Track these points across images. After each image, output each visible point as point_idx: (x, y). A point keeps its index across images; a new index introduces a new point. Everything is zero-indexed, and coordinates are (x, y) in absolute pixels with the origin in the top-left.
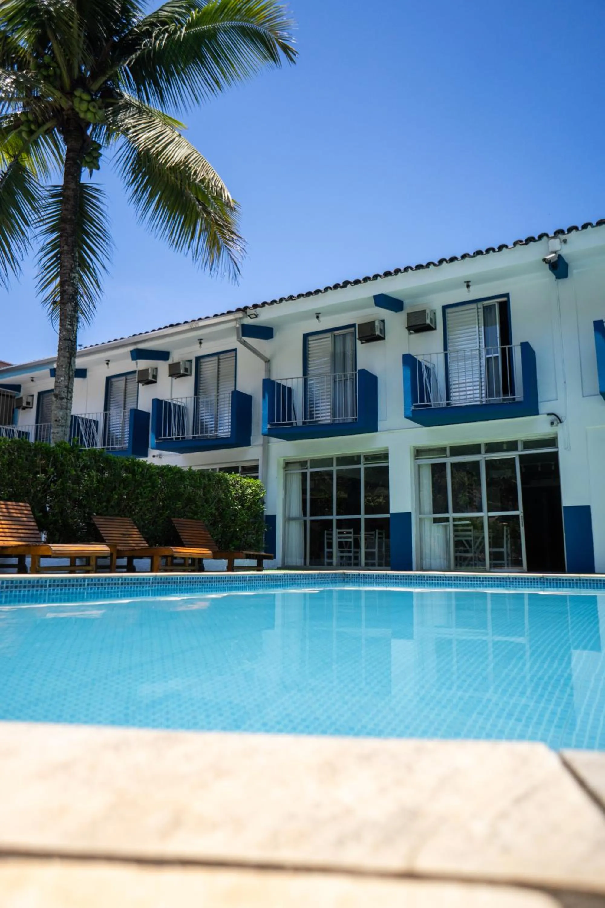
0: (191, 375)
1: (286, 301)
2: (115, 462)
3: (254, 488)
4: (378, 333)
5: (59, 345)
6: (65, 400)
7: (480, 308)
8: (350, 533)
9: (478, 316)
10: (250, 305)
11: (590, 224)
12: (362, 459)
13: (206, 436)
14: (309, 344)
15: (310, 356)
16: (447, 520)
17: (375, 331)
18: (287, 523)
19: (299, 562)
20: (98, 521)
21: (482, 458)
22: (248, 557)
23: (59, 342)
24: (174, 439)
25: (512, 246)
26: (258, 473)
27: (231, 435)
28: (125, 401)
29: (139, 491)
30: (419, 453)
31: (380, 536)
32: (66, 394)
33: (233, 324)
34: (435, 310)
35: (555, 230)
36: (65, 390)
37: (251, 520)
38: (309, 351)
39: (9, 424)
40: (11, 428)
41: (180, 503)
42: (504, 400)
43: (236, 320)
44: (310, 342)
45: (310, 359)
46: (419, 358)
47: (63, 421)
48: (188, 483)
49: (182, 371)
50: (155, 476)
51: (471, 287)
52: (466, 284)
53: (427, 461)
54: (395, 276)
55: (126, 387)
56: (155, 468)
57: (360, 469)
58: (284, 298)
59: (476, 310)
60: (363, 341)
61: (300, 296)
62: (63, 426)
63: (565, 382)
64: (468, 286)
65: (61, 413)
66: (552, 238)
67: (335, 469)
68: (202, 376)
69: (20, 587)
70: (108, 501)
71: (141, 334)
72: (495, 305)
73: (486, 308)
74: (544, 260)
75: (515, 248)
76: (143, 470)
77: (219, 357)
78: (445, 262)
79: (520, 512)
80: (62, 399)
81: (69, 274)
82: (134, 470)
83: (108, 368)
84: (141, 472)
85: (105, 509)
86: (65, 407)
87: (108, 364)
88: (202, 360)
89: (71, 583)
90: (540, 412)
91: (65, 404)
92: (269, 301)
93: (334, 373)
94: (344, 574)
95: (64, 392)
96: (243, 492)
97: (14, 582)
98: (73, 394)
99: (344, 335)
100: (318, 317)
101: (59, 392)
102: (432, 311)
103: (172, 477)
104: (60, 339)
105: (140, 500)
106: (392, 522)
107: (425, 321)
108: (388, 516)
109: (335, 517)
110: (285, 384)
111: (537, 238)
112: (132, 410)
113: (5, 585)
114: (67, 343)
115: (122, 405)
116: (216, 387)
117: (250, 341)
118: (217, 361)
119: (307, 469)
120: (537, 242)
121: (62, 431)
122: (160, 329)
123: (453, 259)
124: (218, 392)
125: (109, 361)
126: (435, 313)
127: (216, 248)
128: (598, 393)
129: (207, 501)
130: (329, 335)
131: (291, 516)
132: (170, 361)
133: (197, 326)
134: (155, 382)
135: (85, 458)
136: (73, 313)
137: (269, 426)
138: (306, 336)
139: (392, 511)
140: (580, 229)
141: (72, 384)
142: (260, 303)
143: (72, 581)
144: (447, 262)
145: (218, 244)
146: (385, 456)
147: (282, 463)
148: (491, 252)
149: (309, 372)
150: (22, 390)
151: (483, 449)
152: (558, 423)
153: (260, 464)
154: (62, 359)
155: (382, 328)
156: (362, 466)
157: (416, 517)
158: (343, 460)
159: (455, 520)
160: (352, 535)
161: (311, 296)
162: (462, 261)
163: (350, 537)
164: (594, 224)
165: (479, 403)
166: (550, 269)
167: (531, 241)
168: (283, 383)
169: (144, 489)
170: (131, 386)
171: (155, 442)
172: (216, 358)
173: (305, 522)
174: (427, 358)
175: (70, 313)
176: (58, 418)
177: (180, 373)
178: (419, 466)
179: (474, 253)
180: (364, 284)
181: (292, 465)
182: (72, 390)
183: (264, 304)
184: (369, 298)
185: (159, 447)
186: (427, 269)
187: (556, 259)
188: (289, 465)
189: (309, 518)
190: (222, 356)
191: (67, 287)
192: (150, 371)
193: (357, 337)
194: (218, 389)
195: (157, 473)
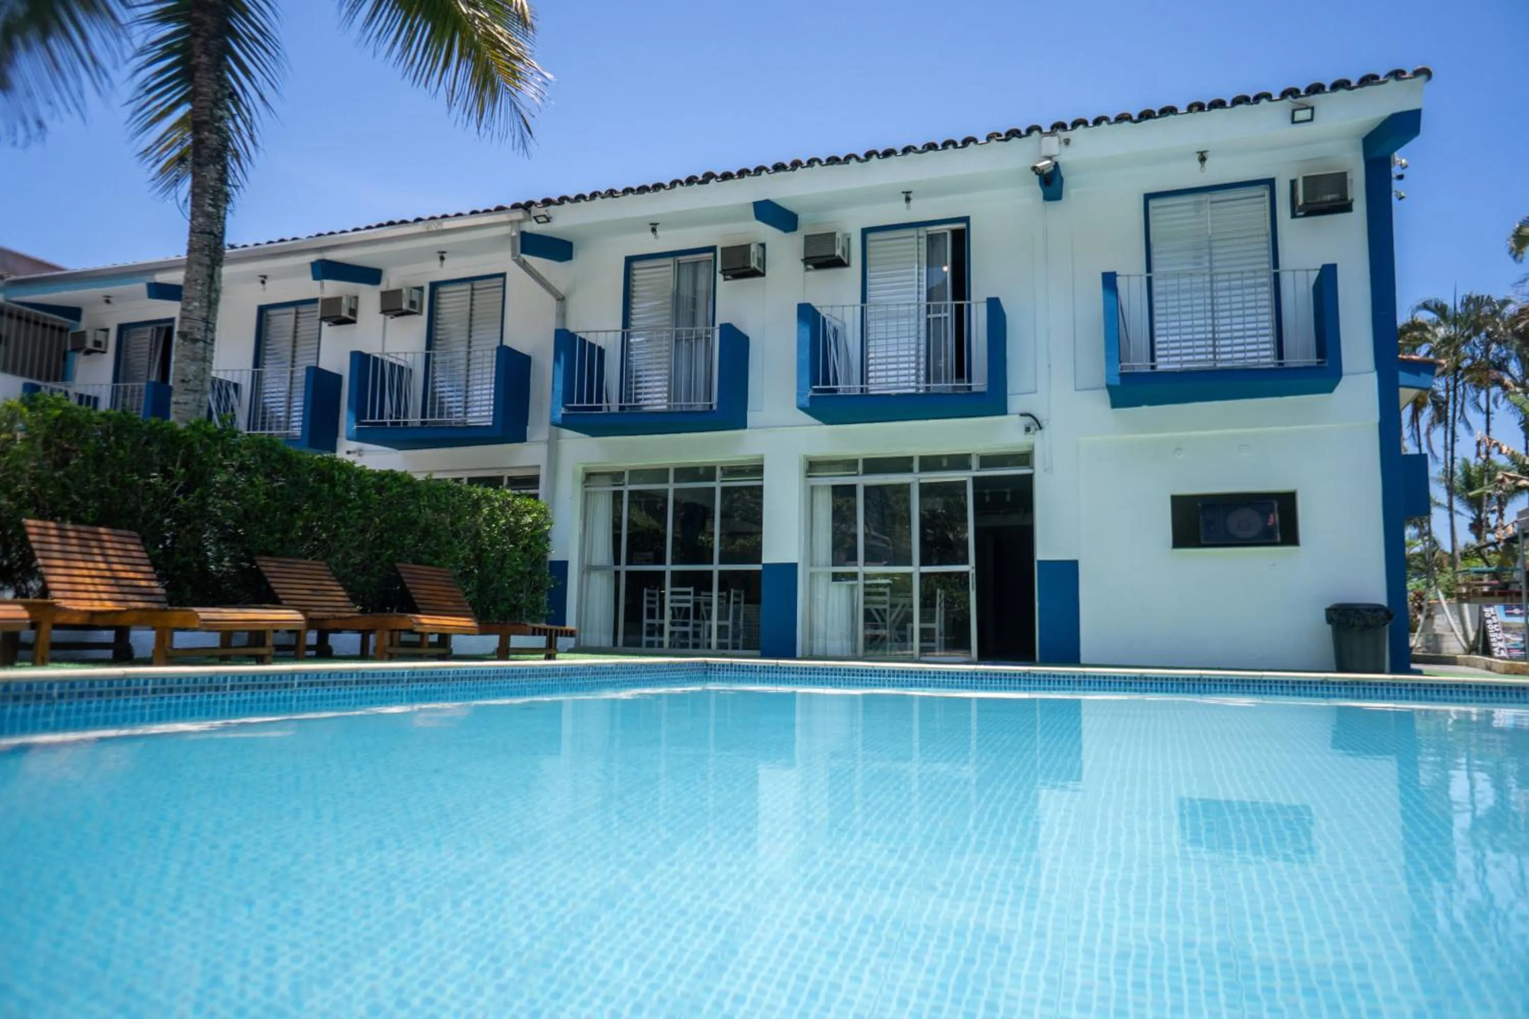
0: (420, 313)
1: (603, 197)
2: (299, 462)
3: (535, 515)
4: (754, 264)
5: (191, 241)
6: (201, 344)
7: (922, 237)
8: (688, 593)
9: (918, 249)
10: (538, 200)
11: (1105, 118)
12: (718, 473)
13: (450, 422)
14: (634, 275)
15: (634, 294)
16: (854, 576)
17: (749, 261)
18: (585, 576)
19: (606, 640)
20: (267, 565)
21: (914, 479)
22: (535, 632)
23: (190, 236)
24: (389, 425)
25: (985, 141)
26: (538, 488)
27: (494, 422)
28: (294, 352)
29: (340, 514)
30: (813, 467)
31: (736, 599)
32: (203, 334)
33: (506, 230)
34: (850, 234)
35: (1052, 123)
36: (202, 325)
37: (529, 569)
38: (634, 286)
39: (56, 380)
40: (64, 388)
41: (410, 536)
42: (954, 388)
43: (511, 222)
44: (636, 272)
45: (635, 300)
46: (824, 312)
47: (197, 382)
48: (425, 503)
49: (405, 306)
50: (369, 488)
51: (912, 202)
52: (904, 196)
53: (827, 481)
54: (791, 172)
55: (296, 327)
56: (370, 475)
57: (713, 489)
58: (600, 193)
59: (915, 240)
60: (729, 277)
61: (627, 191)
62: (195, 391)
63: (1049, 366)
64: (908, 199)
65: (193, 368)
66: (1047, 134)
67: (671, 487)
68: (439, 317)
69: (179, 690)
70: (285, 532)
71: (331, 233)
72: (946, 234)
73: (931, 238)
74: (1034, 168)
75: (988, 145)
76: (349, 477)
77: (472, 285)
78: (875, 157)
79: (970, 568)
80: (195, 341)
81: (211, 110)
82: (333, 477)
83: (265, 289)
84: (345, 482)
85: (278, 544)
86: (200, 356)
87: (263, 282)
88: (441, 289)
89: (271, 682)
90: (1009, 412)
91: (201, 351)
92: (572, 196)
93: (677, 326)
94: (707, 664)
95: (199, 329)
96: (517, 522)
97: (168, 681)
98: (217, 333)
99: (696, 264)
100: (654, 230)
101: (190, 328)
102: (845, 235)
103: (398, 492)
104: (192, 231)
105: (343, 530)
106: (765, 579)
107: (834, 250)
108: (758, 567)
109: (669, 568)
110: (593, 341)
111: (1023, 133)
112: (308, 369)
113: (150, 687)
114: (206, 239)
115: (289, 358)
116: (465, 338)
117: (534, 261)
118: (469, 293)
119: (623, 485)
120: (1024, 139)
121: (194, 400)
122: (369, 228)
123: (888, 153)
124: (470, 347)
125: (265, 277)
126: (849, 240)
127: (489, 89)
128: (1104, 385)
129: (456, 535)
130: (669, 261)
131: (593, 564)
132: (383, 287)
133: (439, 228)
134: (354, 322)
135: (243, 452)
136: (219, 185)
137: (563, 411)
138: (630, 261)
139: (765, 560)
140: (1091, 124)
141: (215, 315)
142: (555, 198)
143: (271, 678)
144: (878, 156)
145: (492, 83)
146: (757, 470)
147: (580, 475)
148: (951, 147)
149: (633, 323)
150: (84, 316)
151: (916, 465)
152: (1036, 429)
153: (543, 474)
154: (196, 267)
155: (761, 256)
156: (718, 485)
157: (804, 570)
158: (686, 473)
159: (866, 576)
160: (691, 597)
161: (647, 194)
162: (903, 157)
163: (688, 601)
164: (1112, 120)
165: (913, 391)
166: (1041, 184)
167: (1014, 135)
168: (591, 338)
169: (350, 510)
170: (308, 325)
171: (355, 427)
172: (467, 286)
173: (617, 573)
174: (837, 312)
175: (212, 183)
176: (187, 375)
177: (401, 309)
178: (812, 488)
179: (924, 147)
180: (739, 180)
181: (597, 477)
182: (214, 325)
183: (562, 200)
184: (748, 204)
185: (361, 436)
186: (845, 166)
187: (1052, 168)
188: (592, 478)
189: (624, 568)
190: (478, 285)
191: (206, 133)
192: (344, 301)
193: (719, 268)
194: (470, 342)
195: (373, 483)
